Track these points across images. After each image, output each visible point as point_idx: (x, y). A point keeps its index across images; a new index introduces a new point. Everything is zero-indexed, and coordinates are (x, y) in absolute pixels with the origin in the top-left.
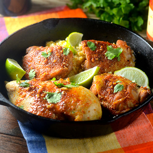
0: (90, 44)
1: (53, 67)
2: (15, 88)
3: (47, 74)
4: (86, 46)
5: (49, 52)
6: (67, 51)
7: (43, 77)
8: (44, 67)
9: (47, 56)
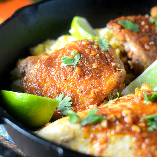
0: (125, 23)
1: (100, 77)
2: (74, 133)
3: (98, 92)
4: (122, 28)
5: (75, 55)
6: (102, 43)
7: (92, 99)
8: (82, 83)
9: (76, 62)
